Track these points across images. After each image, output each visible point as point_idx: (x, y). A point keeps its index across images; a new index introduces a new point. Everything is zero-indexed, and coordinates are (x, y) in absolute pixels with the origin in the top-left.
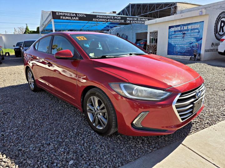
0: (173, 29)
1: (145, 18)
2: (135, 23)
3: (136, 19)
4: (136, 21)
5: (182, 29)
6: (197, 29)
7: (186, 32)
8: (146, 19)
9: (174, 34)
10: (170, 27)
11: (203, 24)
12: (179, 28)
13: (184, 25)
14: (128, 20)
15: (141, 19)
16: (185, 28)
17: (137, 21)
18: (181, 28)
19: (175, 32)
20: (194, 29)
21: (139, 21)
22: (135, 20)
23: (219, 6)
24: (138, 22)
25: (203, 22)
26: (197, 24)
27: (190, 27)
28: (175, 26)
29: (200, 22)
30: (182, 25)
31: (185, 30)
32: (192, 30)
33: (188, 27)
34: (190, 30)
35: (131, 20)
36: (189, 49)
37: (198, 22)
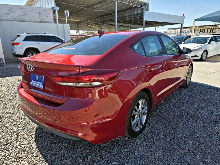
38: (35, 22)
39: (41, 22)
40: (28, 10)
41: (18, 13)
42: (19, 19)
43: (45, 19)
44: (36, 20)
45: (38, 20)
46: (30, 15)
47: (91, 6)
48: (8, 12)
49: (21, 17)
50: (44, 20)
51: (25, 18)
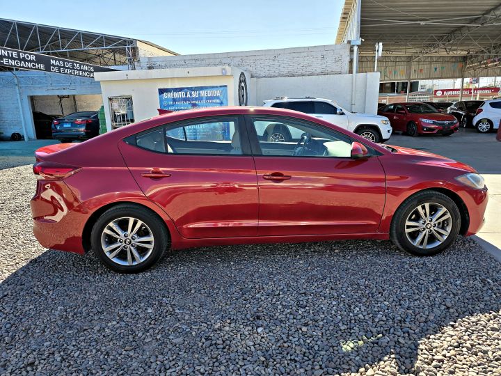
0: (169, 95)
1: (87, 65)
2: (71, 73)
3: (70, 65)
4: (71, 69)
5: (188, 96)
6: (217, 98)
7: (197, 102)
8: (91, 66)
9: (173, 105)
10: (162, 91)
11: (226, 90)
12: (181, 94)
13: (191, 89)
14: (53, 65)
15: (80, 66)
16: (195, 94)
17: (73, 69)
18: (186, 95)
19: (174, 100)
20: (212, 98)
21: (77, 69)
22: (69, 68)
23: (218, 61)
24: (76, 72)
25: (226, 86)
26: (216, 89)
27: (203, 93)
28: (172, 89)
29: (221, 86)
30: (188, 88)
31: (196, 99)
32: (208, 98)
33: (199, 94)
34: (204, 98)
35: (60, 67)
36: (208, 132)
37: (217, 87)
38: (312, 74)
39: (323, 73)
40: (302, 54)
41: (285, 62)
42: (285, 72)
43: (332, 66)
44: (313, 71)
45: (319, 71)
46: (306, 62)
47: (483, 15)
48: (271, 63)
49: (290, 69)
50: (329, 70)
51: (296, 69)
